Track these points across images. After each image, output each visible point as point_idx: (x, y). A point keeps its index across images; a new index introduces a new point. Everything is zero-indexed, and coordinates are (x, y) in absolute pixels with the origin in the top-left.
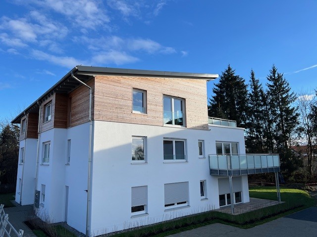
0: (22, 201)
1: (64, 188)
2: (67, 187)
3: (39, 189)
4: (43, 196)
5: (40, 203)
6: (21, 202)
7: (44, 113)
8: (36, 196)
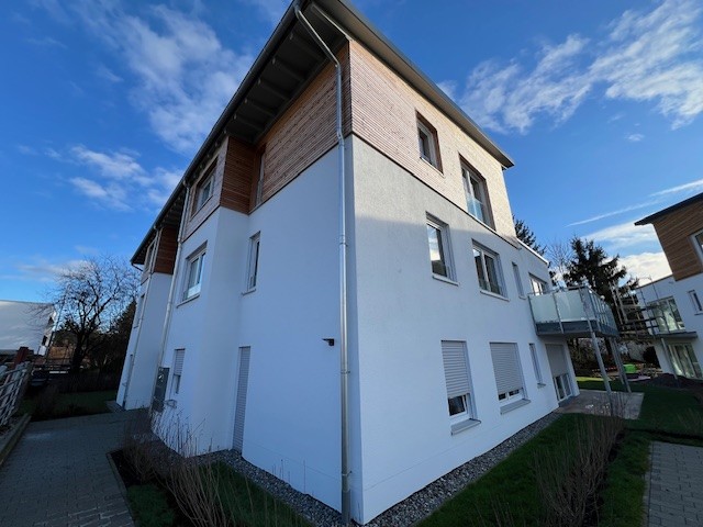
0: (127, 399)
1: (236, 354)
2: (245, 349)
3: (168, 363)
4: (176, 378)
5: (167, 398)
6: (124, 403)
7: (196, 201)
8: (159, 380)
